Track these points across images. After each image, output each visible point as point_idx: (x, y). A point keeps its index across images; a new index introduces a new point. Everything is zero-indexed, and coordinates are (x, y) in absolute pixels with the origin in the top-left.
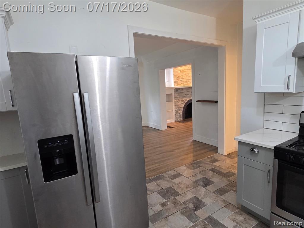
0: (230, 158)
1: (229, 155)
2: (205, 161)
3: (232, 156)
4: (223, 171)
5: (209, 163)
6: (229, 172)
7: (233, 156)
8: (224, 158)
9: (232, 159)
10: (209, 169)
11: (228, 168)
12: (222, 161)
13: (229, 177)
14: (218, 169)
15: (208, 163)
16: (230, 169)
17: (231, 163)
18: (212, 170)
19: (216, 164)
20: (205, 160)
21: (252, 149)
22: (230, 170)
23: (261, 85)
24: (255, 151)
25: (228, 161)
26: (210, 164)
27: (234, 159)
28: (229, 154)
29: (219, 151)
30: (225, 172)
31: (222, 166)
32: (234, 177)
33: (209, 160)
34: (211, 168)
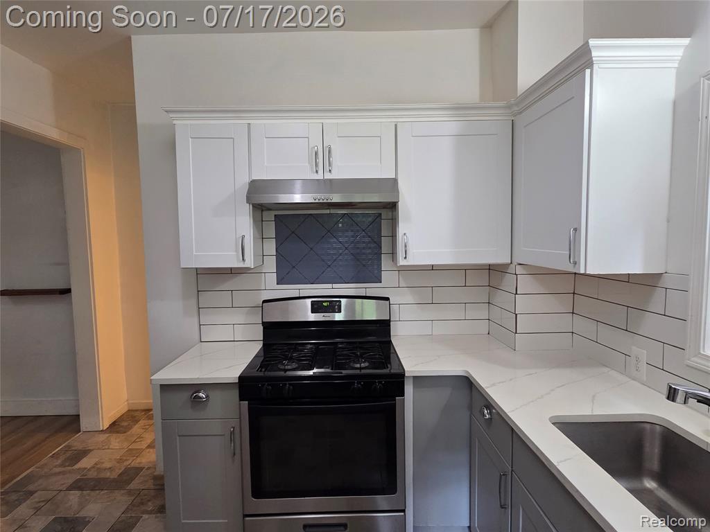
0: (118, 432)
1: (115, 427)
2: (46, 470)
3: (122, 427)
4: (108, 475)
5: (63, 469)
6: (127, 470)
7: (125, 424)
8: (103, 437)
9: (125, 433)
10: (64, 488)
11: (120, 461)
12: (99, 449)
13: (129, 482)
14: (93, 474)
15: (57, 470)
16: (127, 460)
17: (125, 445)
18: (78, 486)
19: (86, 463)
20: (46, 464)
21: (194, 393)
22: (128, 463)
23: (194, 253)
24: (201, 398)
25: (117, 443)
26: (63, 473)
27: (129, 433)
28: (113, 424)
29: (85, 424)
30: (114, 475)
31: (103, 463)
32: (142, 478)
33: (59, 462)
34: (70, 481)
